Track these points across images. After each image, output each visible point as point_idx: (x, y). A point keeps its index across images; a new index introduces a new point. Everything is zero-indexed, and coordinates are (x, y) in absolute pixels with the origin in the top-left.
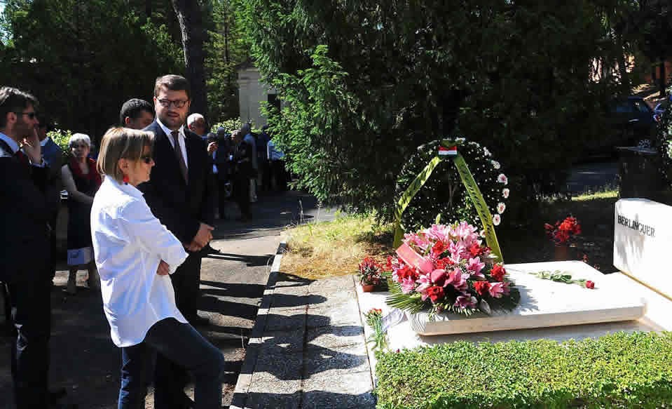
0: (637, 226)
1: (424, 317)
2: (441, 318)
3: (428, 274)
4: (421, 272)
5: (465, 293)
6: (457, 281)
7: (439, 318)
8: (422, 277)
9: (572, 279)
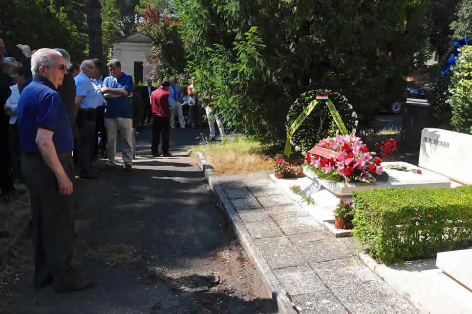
0: (438, 142)
1: (341, 185)
2: (351, 186)
3: (343, 161)
4: (337, 160)
5: (364, 171)
6: (359, 165)
7: (349, 185)
8: (339, 163)
9: (407, 169)
